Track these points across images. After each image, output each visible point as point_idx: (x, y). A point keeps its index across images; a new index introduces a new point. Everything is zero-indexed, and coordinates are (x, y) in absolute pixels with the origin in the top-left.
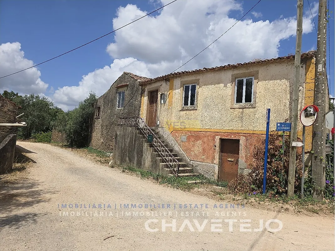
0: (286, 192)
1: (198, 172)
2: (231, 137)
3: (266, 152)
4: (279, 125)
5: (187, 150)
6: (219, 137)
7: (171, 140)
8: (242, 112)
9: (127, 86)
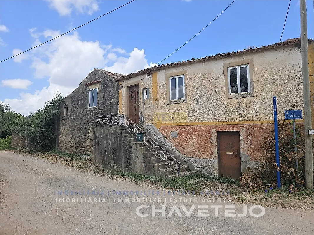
0: (304, 185)
1: (195, 169)
2: (229, 129)
3: (277, 142)
4: (287, 113)
5: (180, 146)
6: (216, 130)
7: (159, 137)
8: (240, 102)
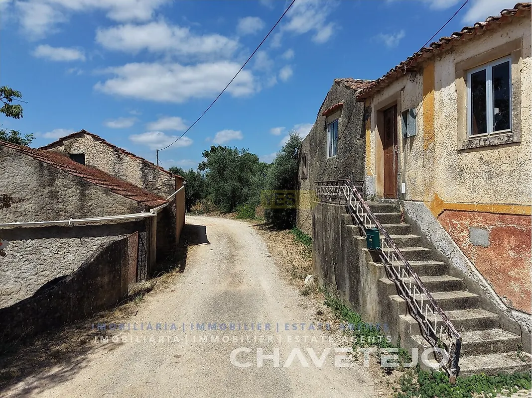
7: (439, 238)
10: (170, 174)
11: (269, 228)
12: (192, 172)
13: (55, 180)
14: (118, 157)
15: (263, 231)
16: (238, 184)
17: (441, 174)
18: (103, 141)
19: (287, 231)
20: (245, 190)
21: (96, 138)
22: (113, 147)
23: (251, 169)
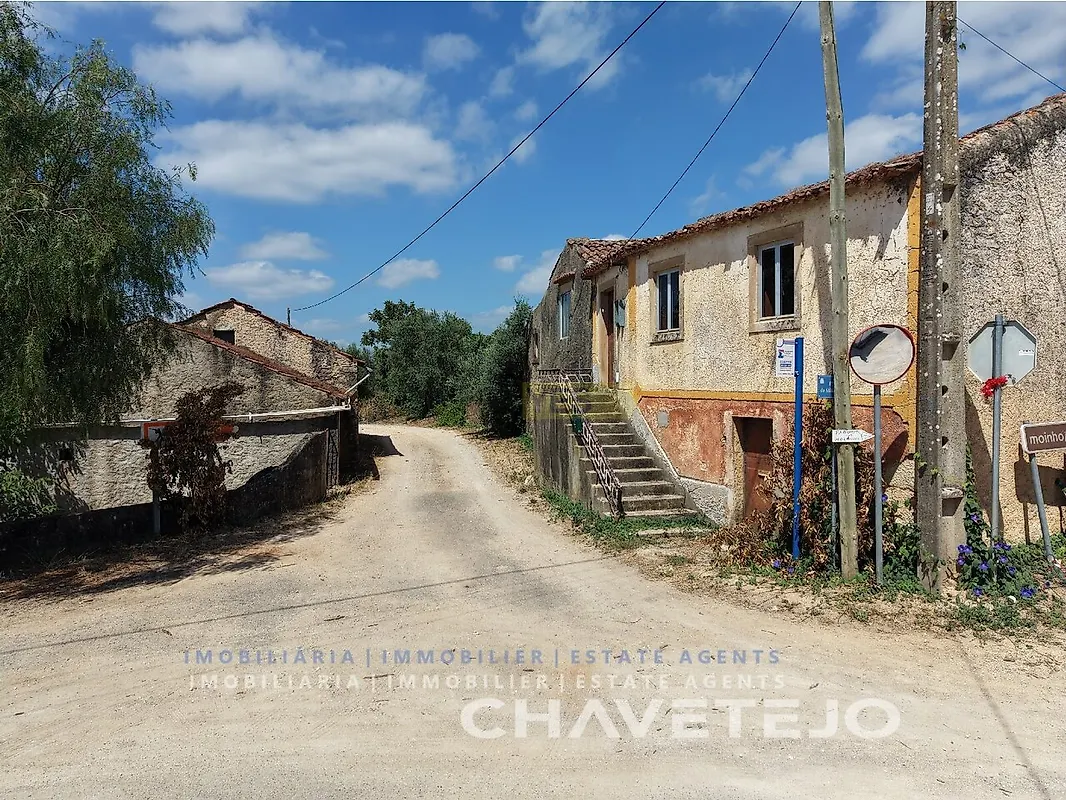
1: (696, 507)
2: (754, 412)
4: (822, 381)
5: (673, 449)
6: (731, 413)
7: (639, 423)
9: (572, 277)
10: (349, 357)
11: (487, 437)
12: (355, 348)
13: (230, 367)
14: (280, 334)
15: (478, 440)
16: (438, 371)
17: (640, 365)
18: (258, 313)
19: (513, 439)
20: (450, 381)
21: (249, 309)
22: (272, 321)
23: (457, 346)
